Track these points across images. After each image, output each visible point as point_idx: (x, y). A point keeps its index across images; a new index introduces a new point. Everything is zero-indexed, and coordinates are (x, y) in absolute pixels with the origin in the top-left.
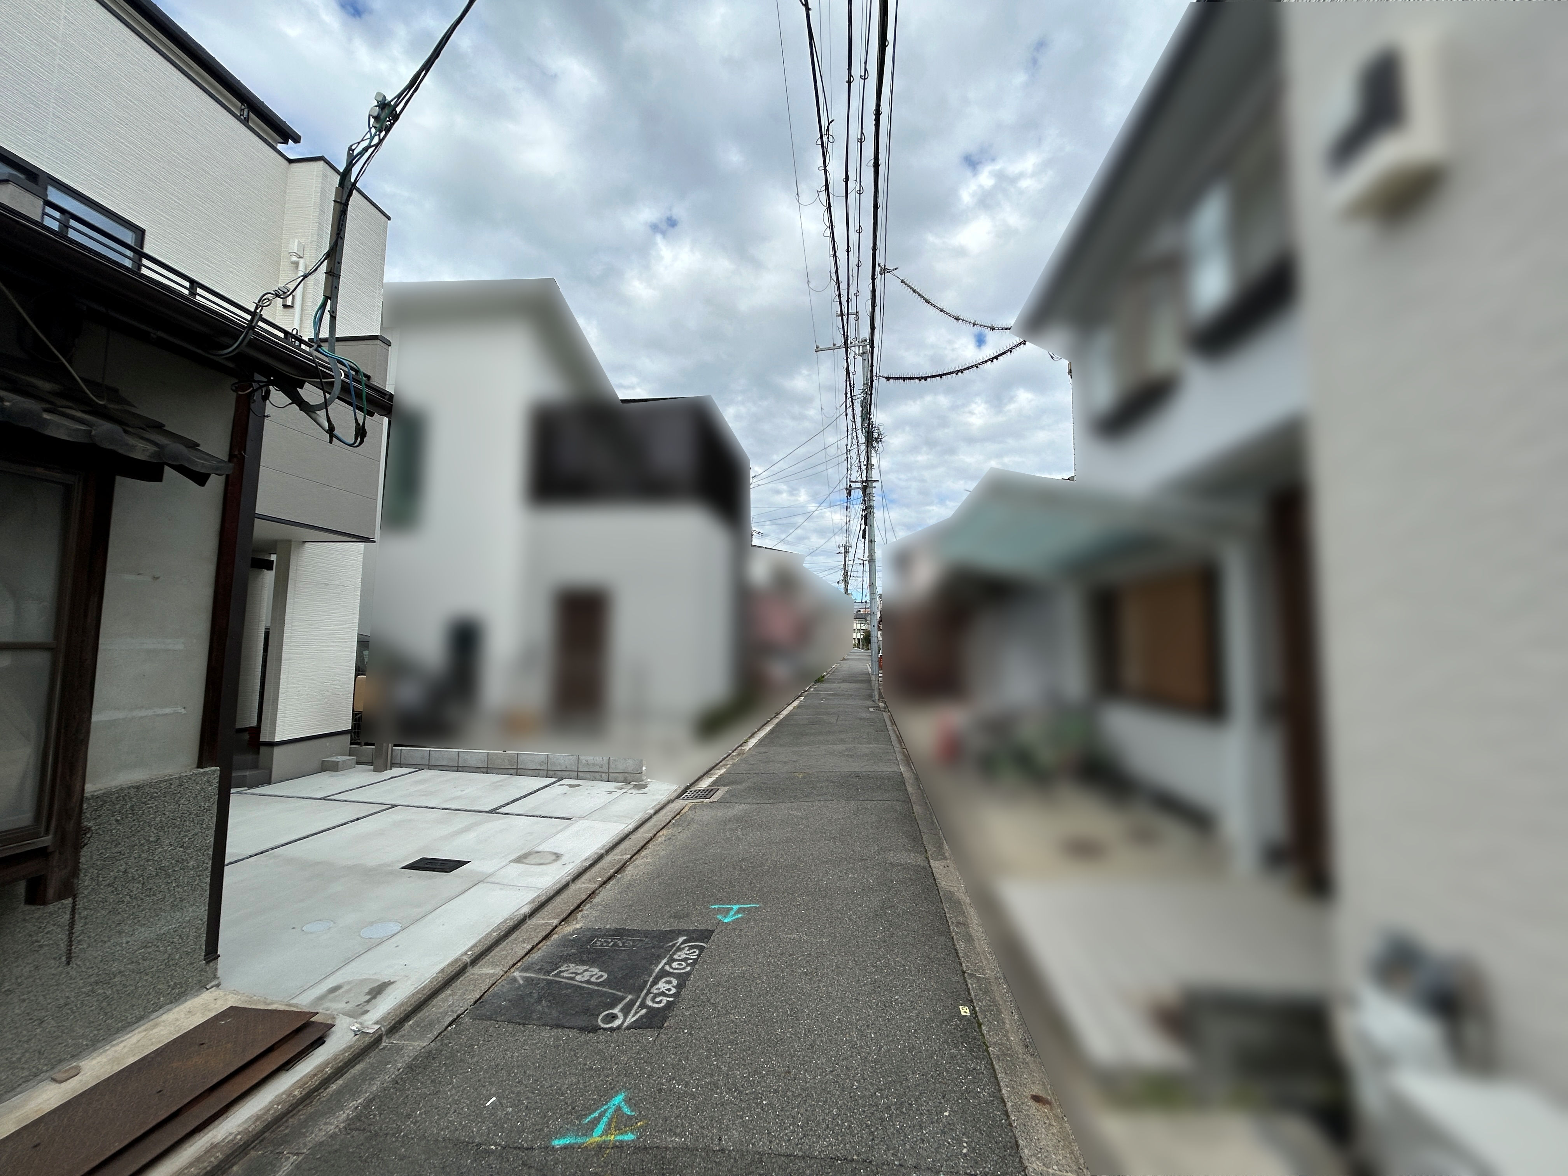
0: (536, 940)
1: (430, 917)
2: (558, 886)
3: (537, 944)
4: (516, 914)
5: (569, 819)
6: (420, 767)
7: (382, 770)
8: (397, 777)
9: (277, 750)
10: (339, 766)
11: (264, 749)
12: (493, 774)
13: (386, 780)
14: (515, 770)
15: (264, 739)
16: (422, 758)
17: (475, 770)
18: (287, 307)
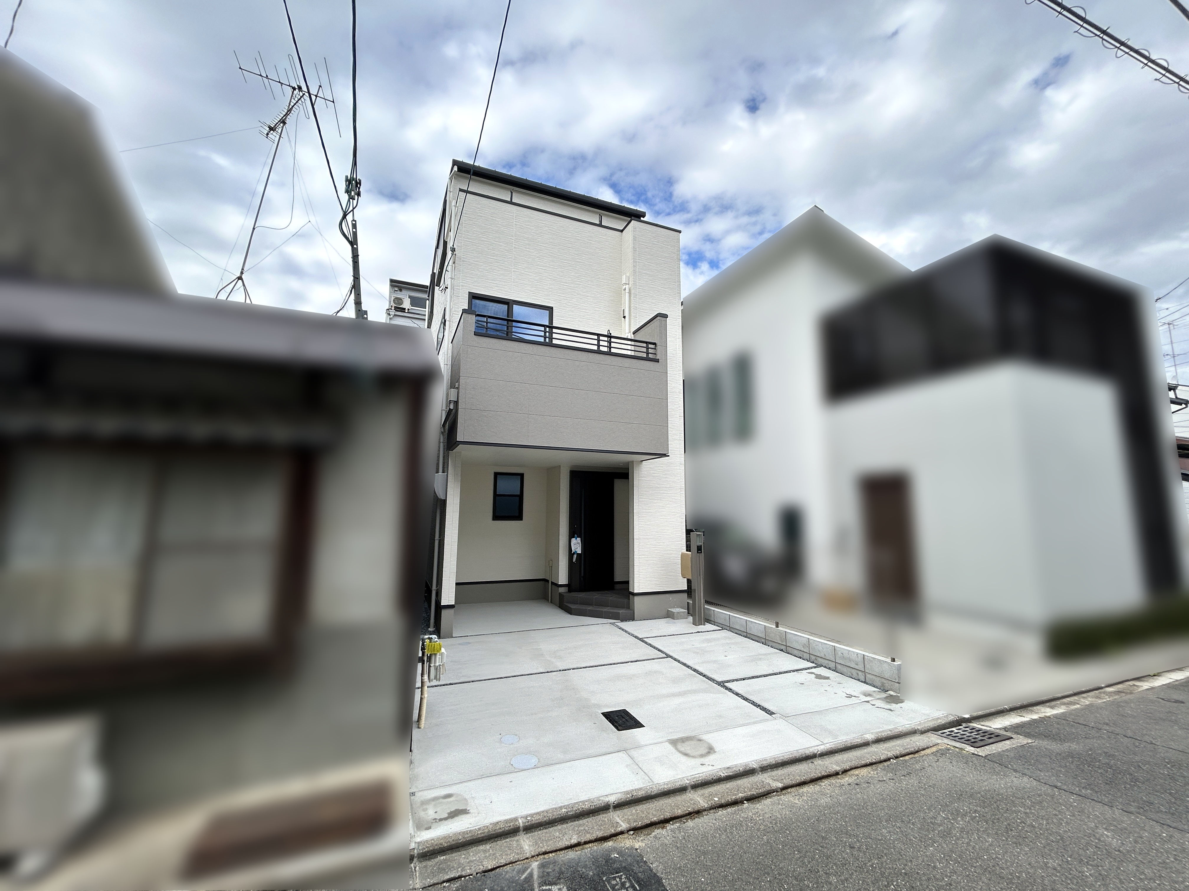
0: (588, 837)
1: (557, 766)
2: (671, 786)
3: (586, 843)
4: (602, 798)
5: (771, 713)
6: (724, 627)
7: (697, 624)
8: (702, 632)
9: (636, 599)
10: (675, 615)
11: (631, 596)
12: (769, 646)
13: (692, 633)
14: (785, 647)
15: (631, 590)
16: (725, 620)
17: (757, 639)
18: (624, 317)
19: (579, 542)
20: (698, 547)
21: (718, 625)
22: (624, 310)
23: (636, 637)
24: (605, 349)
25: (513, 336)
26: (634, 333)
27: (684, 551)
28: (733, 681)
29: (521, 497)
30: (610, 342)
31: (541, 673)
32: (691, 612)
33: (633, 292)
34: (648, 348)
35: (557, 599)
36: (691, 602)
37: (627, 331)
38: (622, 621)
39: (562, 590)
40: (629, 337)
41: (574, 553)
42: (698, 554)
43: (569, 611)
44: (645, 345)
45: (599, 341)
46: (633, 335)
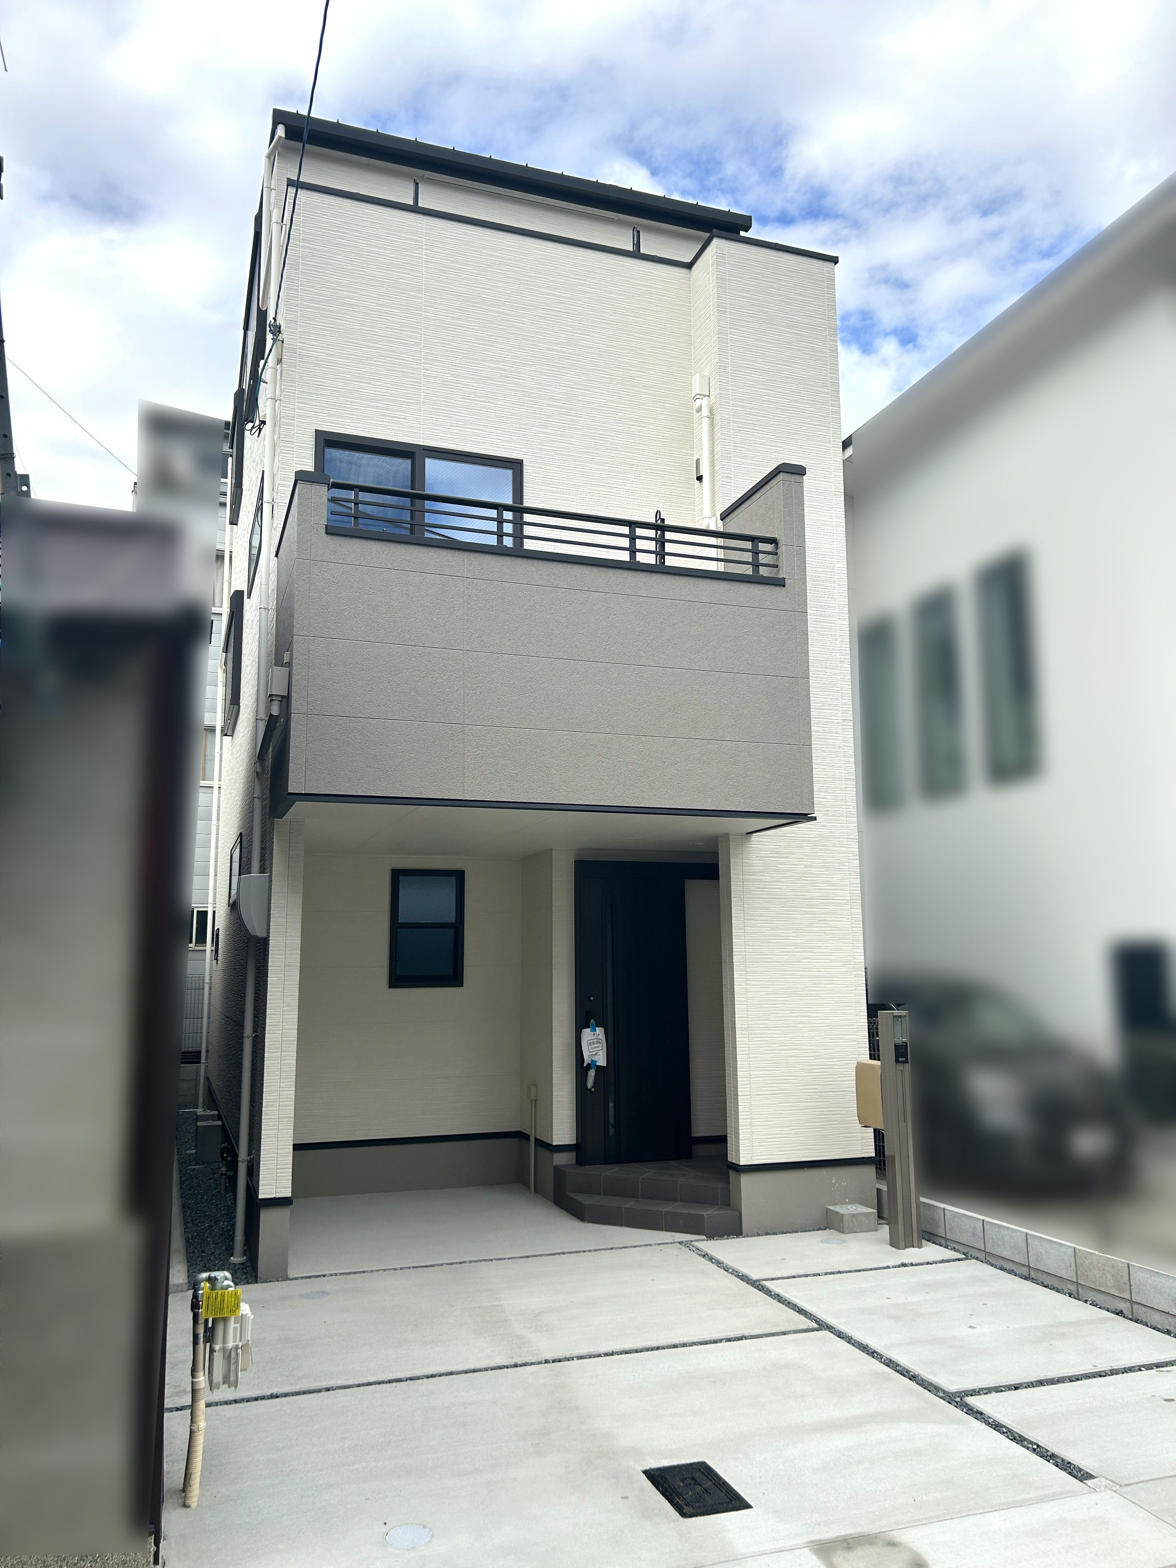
6: (972, 1252)
7: (902, 1244)
8: (912, 1265)
9: (746, 1181)
10: (846, 1224)
11: (732, 1174)
12: (1086, 1301)
13: (888, 1267)
14: (1128, 1305)
15: (731, 1158)
16: (974, 1234)
17: (1056, 1284)
18: (700, 478)
19: (600, 1037)
20: (897, 1047)
21: (957, 1246)
22: (698, 461)
23: (744, 1278)
24: (651, 559)
25: (427, 535)
26: (724, 517)
27: (865, 1057)
28: (989, 1391)
29: (457, 928)
30: (661, 542)
31: (500, 1368)
32: (886, 1214)
33: (718, 416)
34: (756, 553)
35: (549, 1182)
36: (886, 1190)
37: (707, 512)
38: (711, 1236)
39: (560, 1159)
40: (713, 528)
41: (589, 1066)
42: (900, 1067)
43: (580, 1213)
44: (748, 545)
45: (633, 538)
46: (720, 523)
